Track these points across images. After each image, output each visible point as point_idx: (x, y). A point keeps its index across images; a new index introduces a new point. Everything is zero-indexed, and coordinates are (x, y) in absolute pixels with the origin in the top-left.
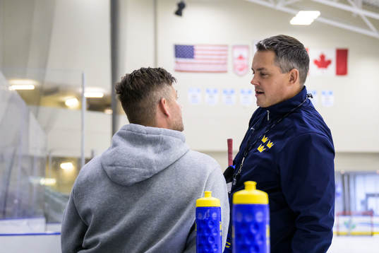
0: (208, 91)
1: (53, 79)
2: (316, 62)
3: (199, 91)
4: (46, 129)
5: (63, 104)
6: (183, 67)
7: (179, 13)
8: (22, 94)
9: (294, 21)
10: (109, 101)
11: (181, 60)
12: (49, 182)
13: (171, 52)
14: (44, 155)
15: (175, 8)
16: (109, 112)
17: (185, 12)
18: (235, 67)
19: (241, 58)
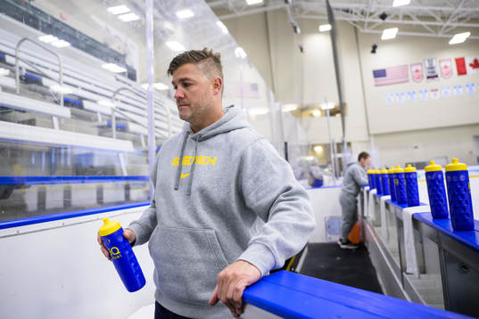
0: (398, 95)
1: (306, 102)
2: (471, 65)
3: (392, 95)
4: (307, 129)
5: (312, 115)
6: (379, 83)
7: (374, 51)
8: (293, 113)
9: (452, 42)
10: (338, 109)
11: (379, 79)
12: (310, 158)
13: (371, 75)
14: (306, 144)
15: (371, 49)
16: (338, 115)
17: (377, 50)
18: (413, 78)
19: (417, 71)
